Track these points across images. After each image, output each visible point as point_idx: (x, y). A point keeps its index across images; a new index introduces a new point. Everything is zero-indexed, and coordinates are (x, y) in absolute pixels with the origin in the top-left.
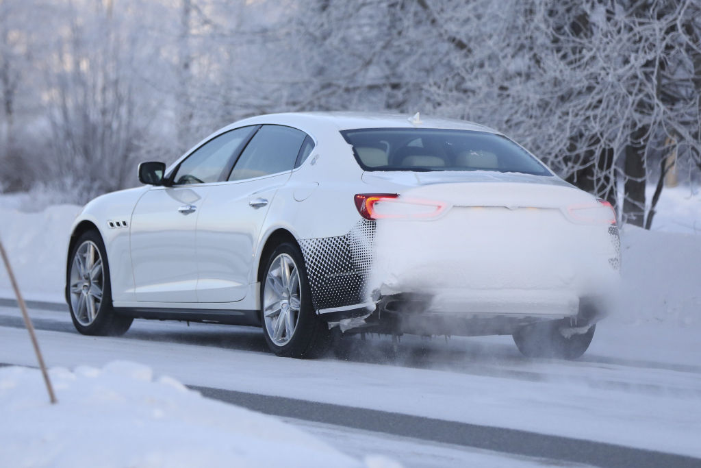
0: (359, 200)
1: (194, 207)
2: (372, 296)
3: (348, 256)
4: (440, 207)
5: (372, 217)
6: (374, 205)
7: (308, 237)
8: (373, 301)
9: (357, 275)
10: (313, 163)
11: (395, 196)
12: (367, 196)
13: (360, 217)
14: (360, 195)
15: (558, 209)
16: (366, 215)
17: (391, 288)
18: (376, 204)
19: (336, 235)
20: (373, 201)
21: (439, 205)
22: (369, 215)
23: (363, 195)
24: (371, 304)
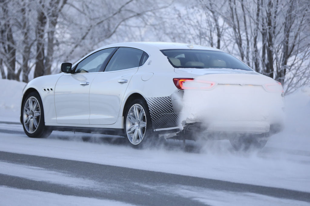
0: (175, 81)
1: (88, 83)
2: (182, 124)
3: (170, 105)
4: (212, 84)
5: (182, 88)
6: (183, 83)
7: (150, 97)
8: (183, 125)
9: (175, 114)
10: (149, 64)
11: (192, 79)
12: (179, 79)
13: (177, 89)
14: (176, 79)
15: (262, 86)
16: (179, 87)
17: (191, 120)
18: (184, 82)
19: (164, 96)
20: (182, 81)
21: (212, 83)
22: (181, 88)
23: (177, 79)
24: (181, 127)
